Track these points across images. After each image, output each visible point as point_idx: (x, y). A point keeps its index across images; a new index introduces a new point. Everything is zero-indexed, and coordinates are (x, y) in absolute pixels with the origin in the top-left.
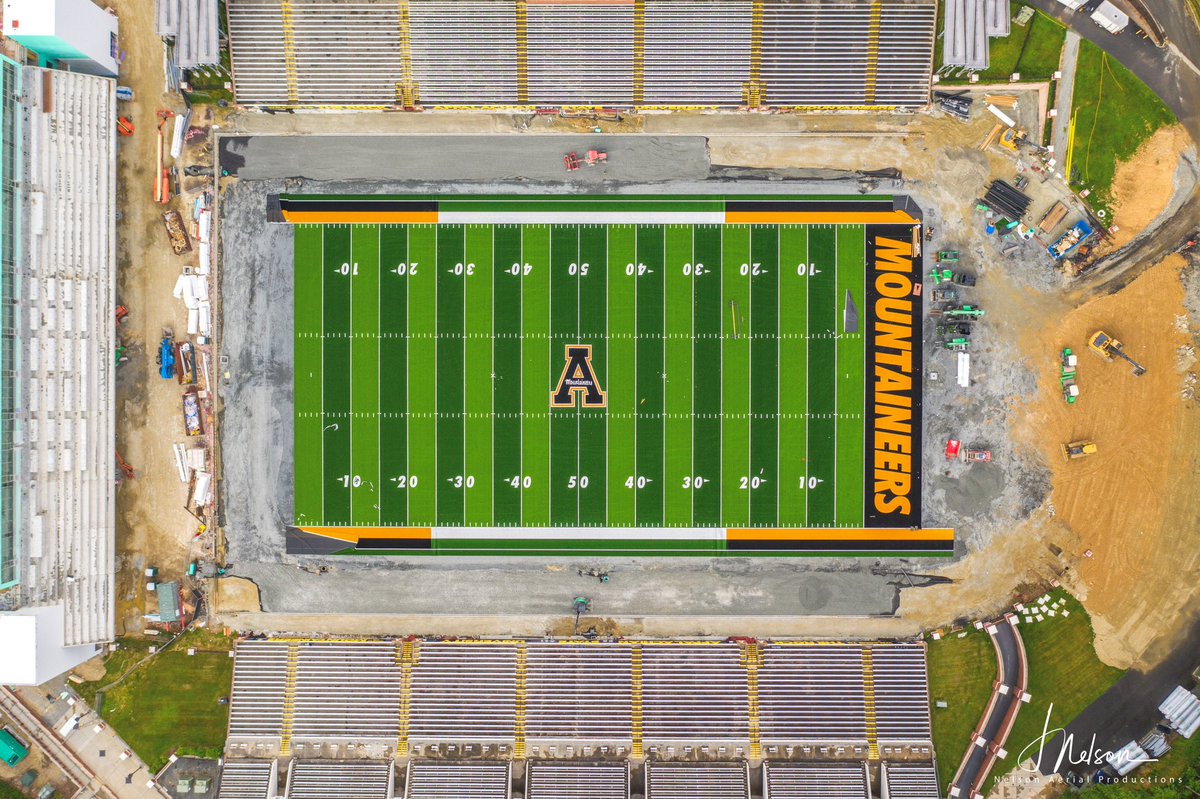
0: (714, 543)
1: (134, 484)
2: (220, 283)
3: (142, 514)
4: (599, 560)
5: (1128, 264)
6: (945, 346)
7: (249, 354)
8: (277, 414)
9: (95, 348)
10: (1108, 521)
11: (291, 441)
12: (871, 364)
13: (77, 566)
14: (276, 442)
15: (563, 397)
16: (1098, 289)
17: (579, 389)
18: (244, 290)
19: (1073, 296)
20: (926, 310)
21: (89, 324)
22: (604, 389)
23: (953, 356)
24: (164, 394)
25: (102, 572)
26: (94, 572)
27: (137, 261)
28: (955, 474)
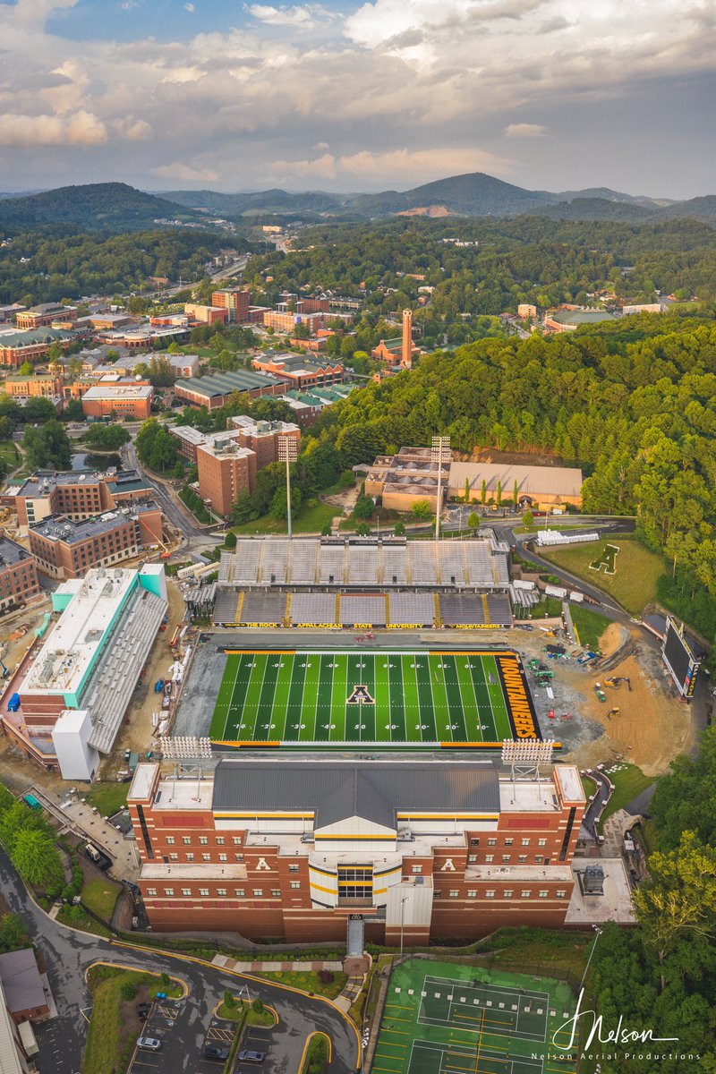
0: (435, 747)
1: (128, 727)
2: (190, 669)
3: (129, 737)
4: (372, 753)
5: (613, 662)
6: (539, 686)
7: (198, 688)
8: (207, 705)
9: (136, 662)
10: (635, 735)
11: (212, 714)
12: (505, 692)
13: (104, 720)
14: (204, 714)
15: (353, 700)
16: (604, 671)
17: (360, 699)
18: (201, 671)
19: (594, 674)
20: (528, 678)
21: (137, 652)
22: (373, 698)
23: (544, 689)
24: (154, 700)
25: (113, 728)
26: (110, 725)
27: (154, 662)
28: (556, 724)
